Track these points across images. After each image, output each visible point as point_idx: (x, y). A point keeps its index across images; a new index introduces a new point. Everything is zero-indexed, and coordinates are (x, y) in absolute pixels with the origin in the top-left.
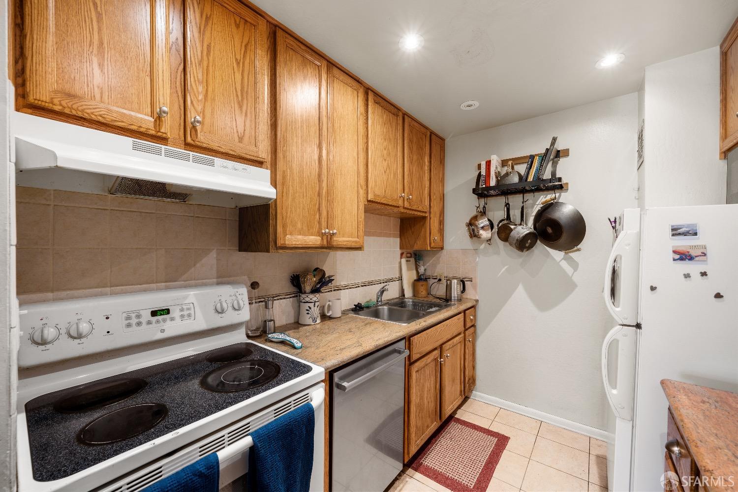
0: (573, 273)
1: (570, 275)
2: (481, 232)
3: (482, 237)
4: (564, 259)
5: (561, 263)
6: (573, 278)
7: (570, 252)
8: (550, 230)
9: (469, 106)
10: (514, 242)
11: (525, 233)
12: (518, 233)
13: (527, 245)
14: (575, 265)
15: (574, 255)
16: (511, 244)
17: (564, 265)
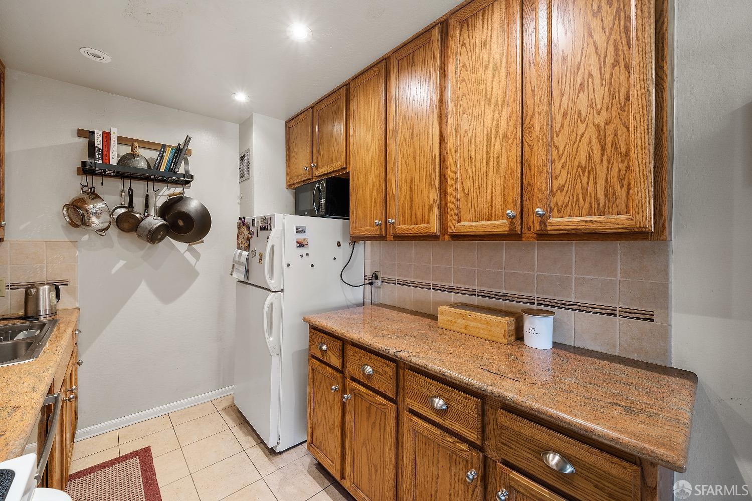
0: (196, 263)
1: (193, 264)
2: (94, 219)
3: (93, 225)
4: (188, 250)
5: (184, 255)
6: (196, 267)
7: (194, 244)
8: (181, 223)
9: (94, 55)
10: (146, 233)
11: (158, 224)
12: (150, 224)
13: (159, 237)
14: (197, 255)
15: (196, 246)
16: (139, 236)
17: (188, 255)
